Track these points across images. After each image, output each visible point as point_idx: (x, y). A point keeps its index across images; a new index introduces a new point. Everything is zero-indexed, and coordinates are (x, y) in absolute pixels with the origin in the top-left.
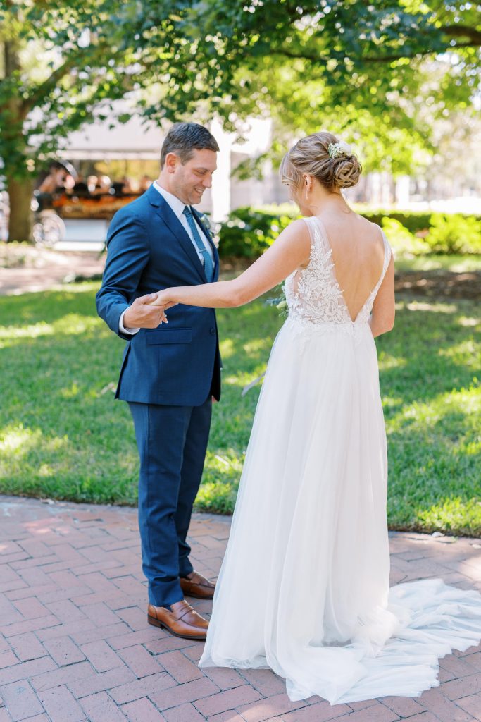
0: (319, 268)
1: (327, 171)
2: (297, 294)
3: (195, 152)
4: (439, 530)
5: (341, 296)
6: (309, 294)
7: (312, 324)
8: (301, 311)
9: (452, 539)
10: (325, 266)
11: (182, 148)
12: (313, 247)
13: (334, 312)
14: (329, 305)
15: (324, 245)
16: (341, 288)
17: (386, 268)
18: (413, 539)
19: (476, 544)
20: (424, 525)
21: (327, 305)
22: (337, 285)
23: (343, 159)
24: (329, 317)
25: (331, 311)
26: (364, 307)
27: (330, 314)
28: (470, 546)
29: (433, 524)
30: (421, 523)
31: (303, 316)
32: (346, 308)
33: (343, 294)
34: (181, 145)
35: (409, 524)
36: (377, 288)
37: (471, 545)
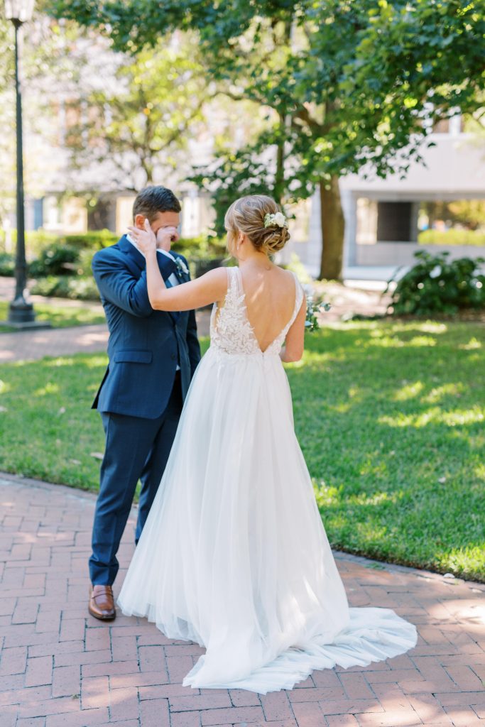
0: (233, 307)
1: (258, 235)
2: (216, 328)
3: (160, 214)
4: (451, 571)
5: (252, 332)
6: (225, 329)
7: (227, 354)
8: (218, 342)
9: (461, 582)
10: (239, 307)
11: (148, 211)
12: (229, 291)
13: (245, 345)
14: (241, 339)
15: (239, 290)
16: (252, 326)
17: (298, 310)
18: (422, 576)
19: (477, 588)
20: (439, 565)
21: (239, 339)
22: (249, 323)
23: (274, 229)
24: (241, 349)
25: (243, 344)
26: (275, 342)
27: (242, 346)
28: (470, 590)
29: (447, 566)
30: (437, 563)
31: (220, 347)
32: (256, 341)
33: (254, 331)
34: (148, 209)
35: (426, 563)
36: (288, 327)
37: (472, 588)
